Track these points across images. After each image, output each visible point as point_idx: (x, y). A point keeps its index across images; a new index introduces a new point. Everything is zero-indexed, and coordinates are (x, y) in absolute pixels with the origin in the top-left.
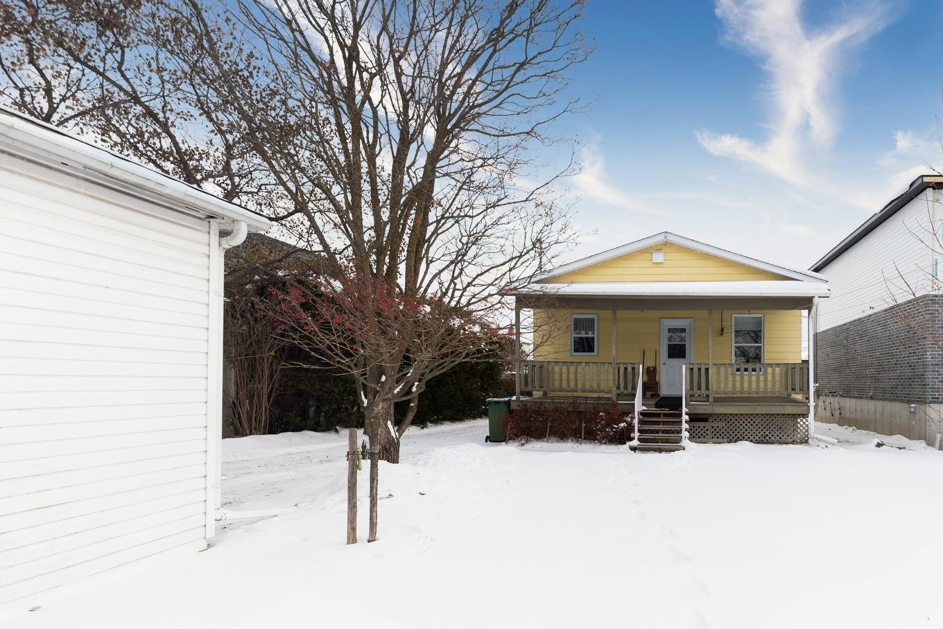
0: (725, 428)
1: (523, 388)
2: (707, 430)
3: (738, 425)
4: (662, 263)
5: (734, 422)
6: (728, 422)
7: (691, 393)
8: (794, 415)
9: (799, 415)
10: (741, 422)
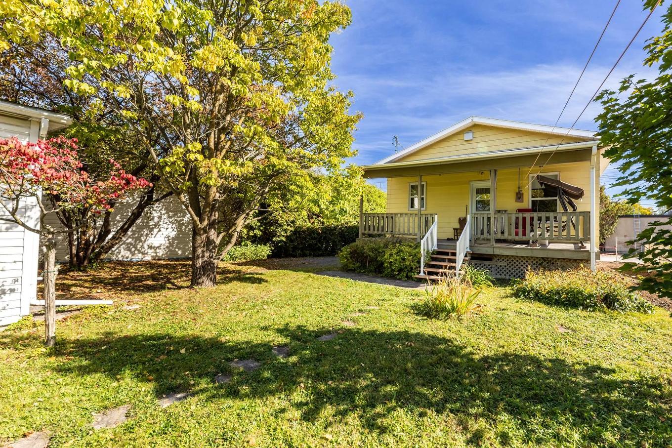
0: (507, 267)
1: (363, 231)
2: (491, 268)
3: (520, 265)
4: (472, 140)
5: (515, 263)
6: (510, 263)
7: (476, 237)
8: (576, 260)
9: (582, 260)
10: (522, 263)
